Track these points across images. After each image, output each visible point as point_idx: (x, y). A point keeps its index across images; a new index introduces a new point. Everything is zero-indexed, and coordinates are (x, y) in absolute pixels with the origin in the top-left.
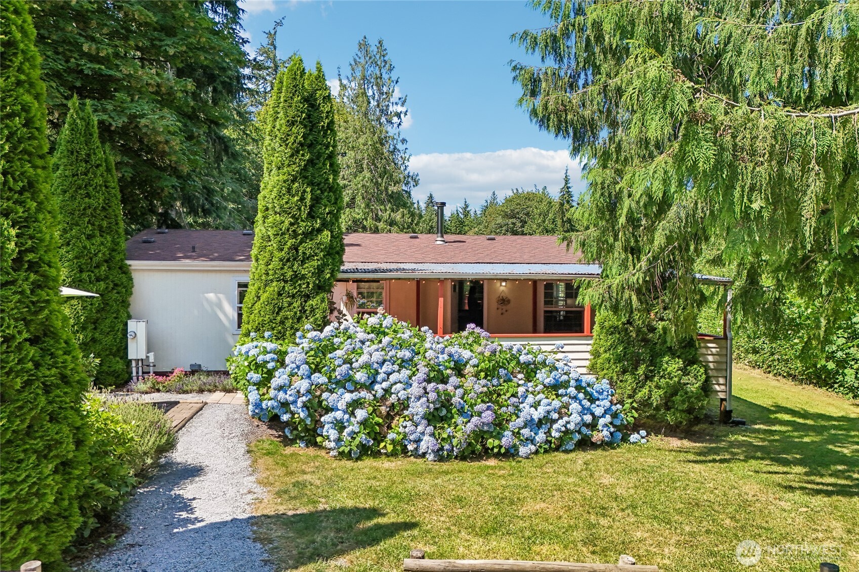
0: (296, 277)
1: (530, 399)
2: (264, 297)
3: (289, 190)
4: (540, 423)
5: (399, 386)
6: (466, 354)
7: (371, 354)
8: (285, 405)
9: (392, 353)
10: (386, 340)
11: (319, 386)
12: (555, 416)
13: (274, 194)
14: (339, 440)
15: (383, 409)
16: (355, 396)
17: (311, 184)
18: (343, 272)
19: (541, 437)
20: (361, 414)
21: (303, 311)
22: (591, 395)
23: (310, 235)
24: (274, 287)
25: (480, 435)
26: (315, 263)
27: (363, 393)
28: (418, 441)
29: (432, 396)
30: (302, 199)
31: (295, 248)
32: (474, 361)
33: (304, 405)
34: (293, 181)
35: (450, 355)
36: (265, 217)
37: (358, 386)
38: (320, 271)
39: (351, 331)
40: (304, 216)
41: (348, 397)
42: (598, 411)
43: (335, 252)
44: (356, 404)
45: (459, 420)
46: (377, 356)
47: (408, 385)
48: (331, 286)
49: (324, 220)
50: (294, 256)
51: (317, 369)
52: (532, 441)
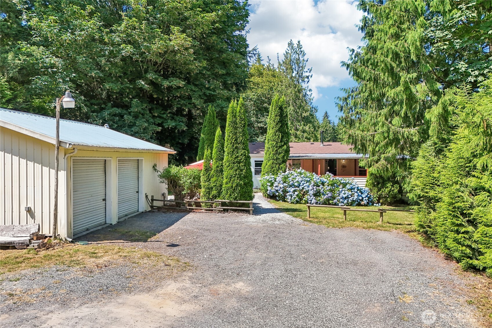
0: (277, 159)
1: (343, 192)
2: (268, 164)
3: (275, 134)
4: (345, 198)
5: (306, 187)
6: (325, 180)
7: (299, 179)
8: (277, 191)
9: (304, 179)
10: (302, 176)
11: (285, 186)
12: (350, 196)
13: (271, 135)
14: (291, 199)
15: (302, 193)
16: (295, 189)
17: (281, 132)
18: (290, 157)
19: (346, 201)
20: (296, 193)
21: (279, 168)
22: (362, 192)
23: (281, 147)
24: (271, 161)
25: (328, 200)
26: (282, 155)
27: (297, 188)
28: (311, 201)
29: (315, 190)
30: (279, 137)
31: (277, 150)
32: (328, 182)
33: (282, 191)
34: (276, 132)
35: (321, 180)
36: (268, 142)
37: (295, 187)
38: (283, 157)
39: (293, 173)
40: (279, 142)
41: (293, 189)
42: (363, 196)
43: (287, 151)
44: (295, 191)
45: (322, 196)
46: (300, 179)
47: (308, 187)
48: (286, 161)
49: (284, 142)
50: (277, 153)
51: (285, 182)
52: (343, 203)
